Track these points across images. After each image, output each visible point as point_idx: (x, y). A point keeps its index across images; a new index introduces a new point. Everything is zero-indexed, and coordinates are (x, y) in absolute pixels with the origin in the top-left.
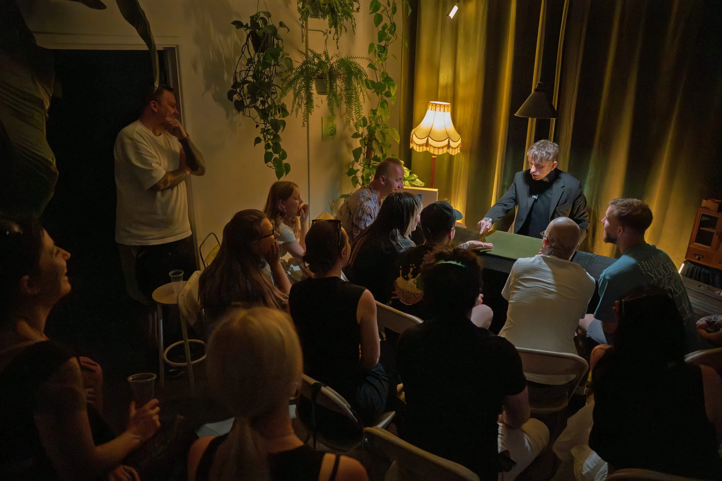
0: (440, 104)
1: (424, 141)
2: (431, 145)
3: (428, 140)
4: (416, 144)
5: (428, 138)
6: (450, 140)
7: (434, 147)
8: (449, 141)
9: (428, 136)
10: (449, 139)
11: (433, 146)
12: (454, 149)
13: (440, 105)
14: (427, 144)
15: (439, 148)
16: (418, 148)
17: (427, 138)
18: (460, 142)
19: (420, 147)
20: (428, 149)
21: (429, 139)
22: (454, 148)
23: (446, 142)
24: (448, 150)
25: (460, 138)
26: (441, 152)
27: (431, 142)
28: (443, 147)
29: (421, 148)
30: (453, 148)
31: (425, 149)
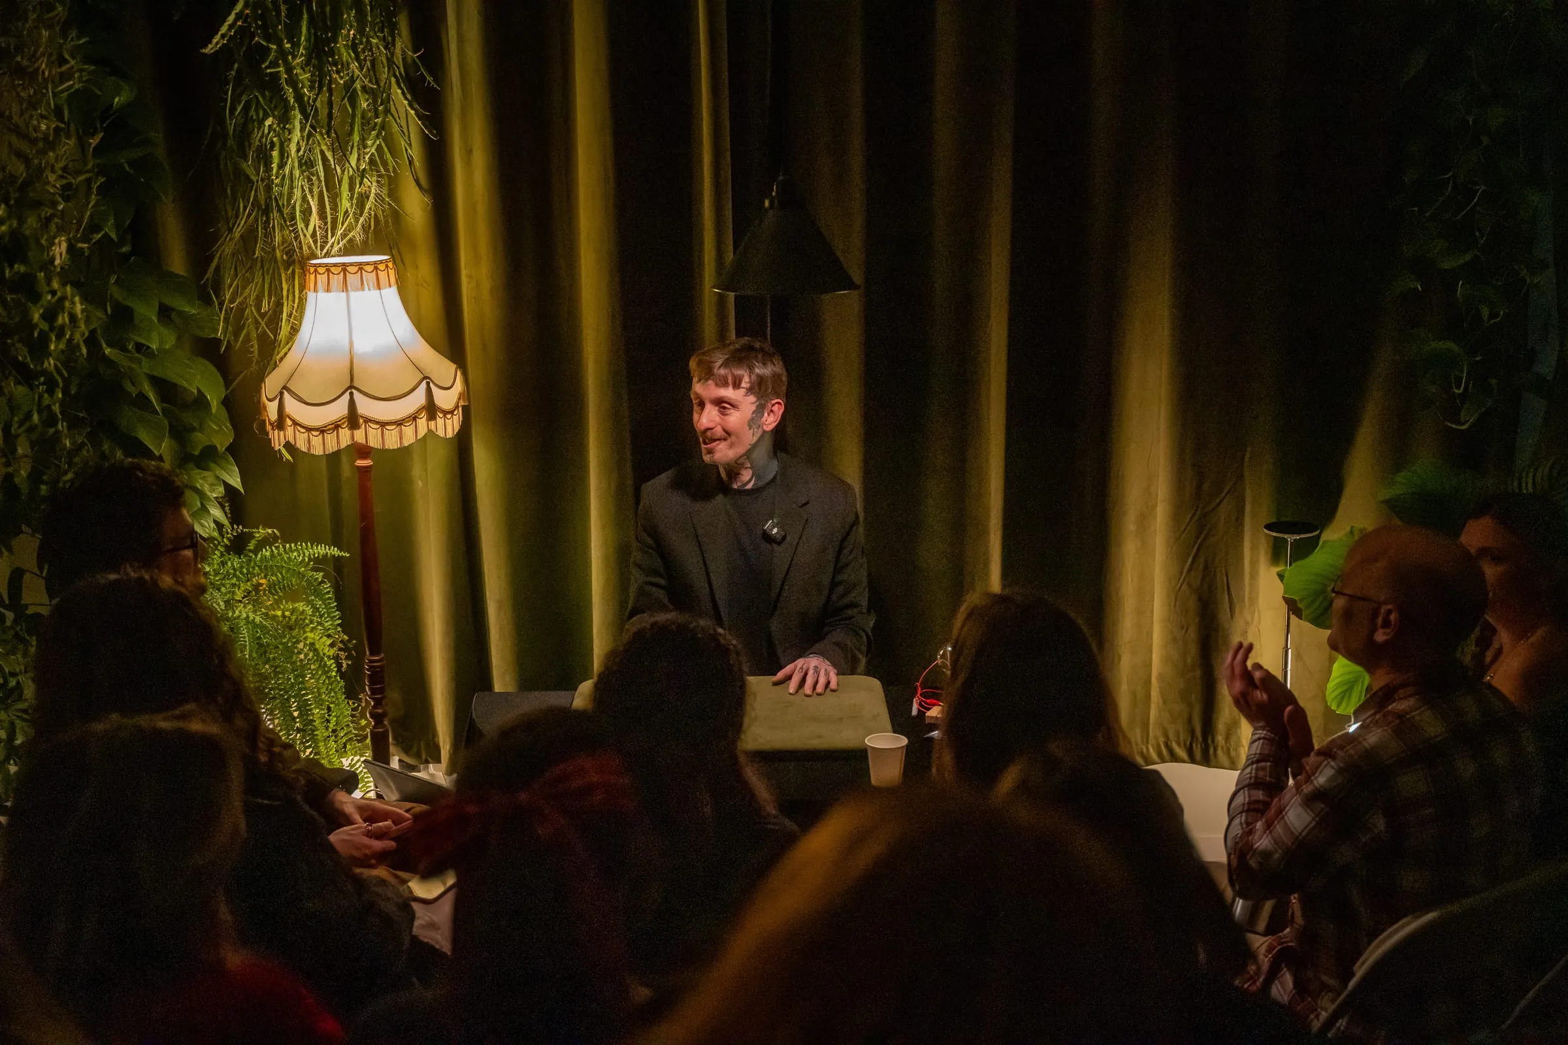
0: (360, 264)
1: (339, 409)
2: (368, 420)
3: (352, 404)
4: (303, 427)
5: (351, 394)
6: (431, 385)
7: (383, 424)
8: (429, 391)
9: (351, 387)
10: (428, 384)
11: (377, 423)
12: (449, 416)
13: (361, 266)
14: (353, 419)
15: (399, 423)
16: (316, 441)
17: (347, 396)
18: (459, 386)
19: (328, 437)
20: (359, 436)
21: (357, 396)
22: (449, 412)
23: (418, 399)
24: (432, 423)
25: (459, 373)
26: (409, 435)
27: (365, 407)
28: (414, 418)
29: (330, 438)
30: (445, 413)
31: (345, 437)
